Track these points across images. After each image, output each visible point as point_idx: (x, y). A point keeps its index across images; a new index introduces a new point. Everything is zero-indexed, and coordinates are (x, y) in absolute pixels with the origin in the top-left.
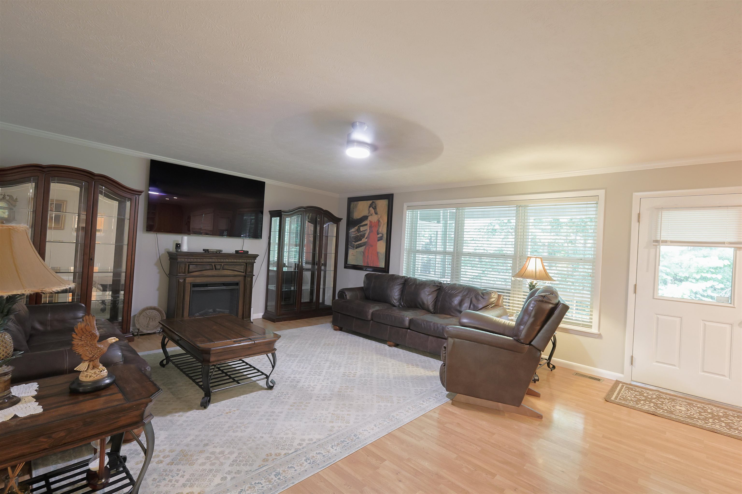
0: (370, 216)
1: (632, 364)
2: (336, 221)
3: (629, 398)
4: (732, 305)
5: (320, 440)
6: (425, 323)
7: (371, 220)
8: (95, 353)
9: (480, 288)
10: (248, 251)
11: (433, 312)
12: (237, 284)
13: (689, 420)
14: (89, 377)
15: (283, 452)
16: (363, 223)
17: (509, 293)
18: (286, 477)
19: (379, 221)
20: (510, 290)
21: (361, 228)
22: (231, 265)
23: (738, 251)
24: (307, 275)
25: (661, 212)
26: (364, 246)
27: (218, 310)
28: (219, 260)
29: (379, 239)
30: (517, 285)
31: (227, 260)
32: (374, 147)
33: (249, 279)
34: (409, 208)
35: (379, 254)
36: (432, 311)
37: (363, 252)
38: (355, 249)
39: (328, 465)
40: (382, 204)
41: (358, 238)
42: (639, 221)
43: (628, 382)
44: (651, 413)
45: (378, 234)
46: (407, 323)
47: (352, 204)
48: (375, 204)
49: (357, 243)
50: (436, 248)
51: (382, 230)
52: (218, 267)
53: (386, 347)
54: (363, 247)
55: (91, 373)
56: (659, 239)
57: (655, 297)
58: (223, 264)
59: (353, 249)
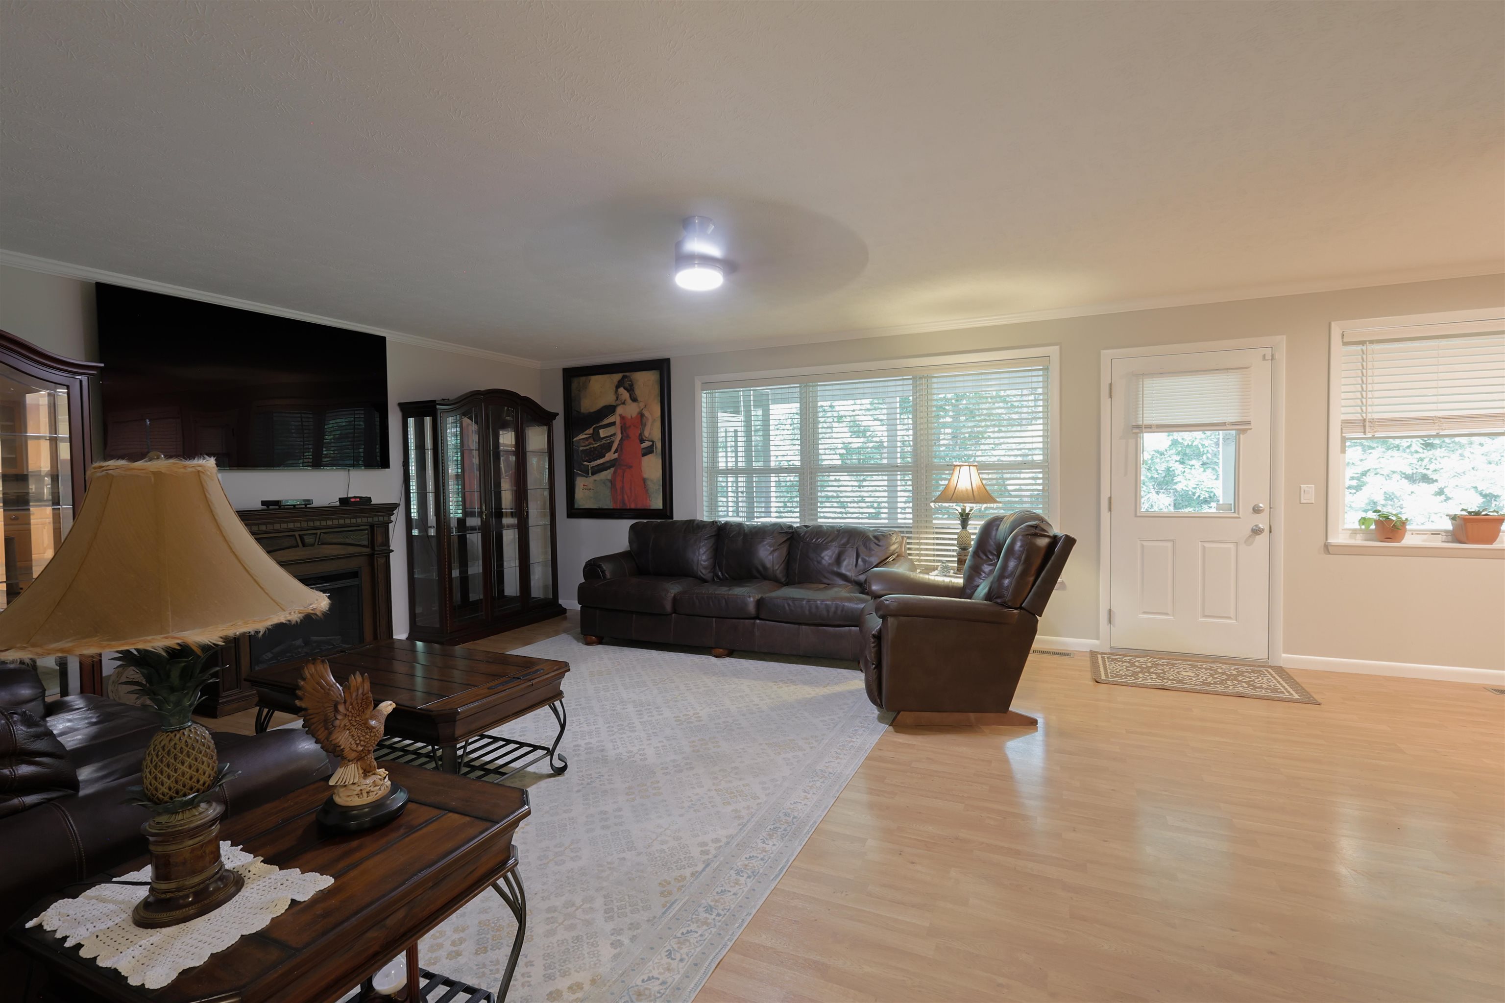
0: (622, 405)
1: (1110, 622)
2: (544, 418)
3: (1121, 672)
4: (1236, 515)
5: (733, 837)
6: (791, 604)
7: (623, 415)
8: (366, 741)
9: (868, 528)
10: (370, 498)
11: (784, 583)
12: (355, 574)
13: (1206, 688)
14: (365, 795)
15: (687, 872)
16: (606, 421)
17: (911, 532)
18: (729, 910)
19: (641, 415)
20: (911, 528)
21: (601, 431)
22: (338, 532)
23: (1241, 436)
24: (475, 540)
25: (1141, 380)
26: (612, 469)
27: (315, 638)
28: (311, 524)
29: (644, 451)
30: (923, 516)
31: (330, 523)
32: (728, 265)
33: (382, 561)
34: (708, 385)
35: (649, 483)
36: (783, 580)
37: (611, 481)
38: (590, 475)
39: (781, 870)
40: (646, 381)
41: (596, 452)
42: (1111, 397)
43: (1108, 651)
44: (1160, 687)
45: (642, 441)
46: (751, 608)
47: (576, 383)
48: (631, 381)
49: (593, 463)
50: (727, 462)
51: (650, 434)
52: (309, 540)
53: (714, 660)
54: (609, 471)
55: (368, 786)
56: (1141, 423)
57: (1138, 514)
58: (319, 532)
59: (586, 477)
